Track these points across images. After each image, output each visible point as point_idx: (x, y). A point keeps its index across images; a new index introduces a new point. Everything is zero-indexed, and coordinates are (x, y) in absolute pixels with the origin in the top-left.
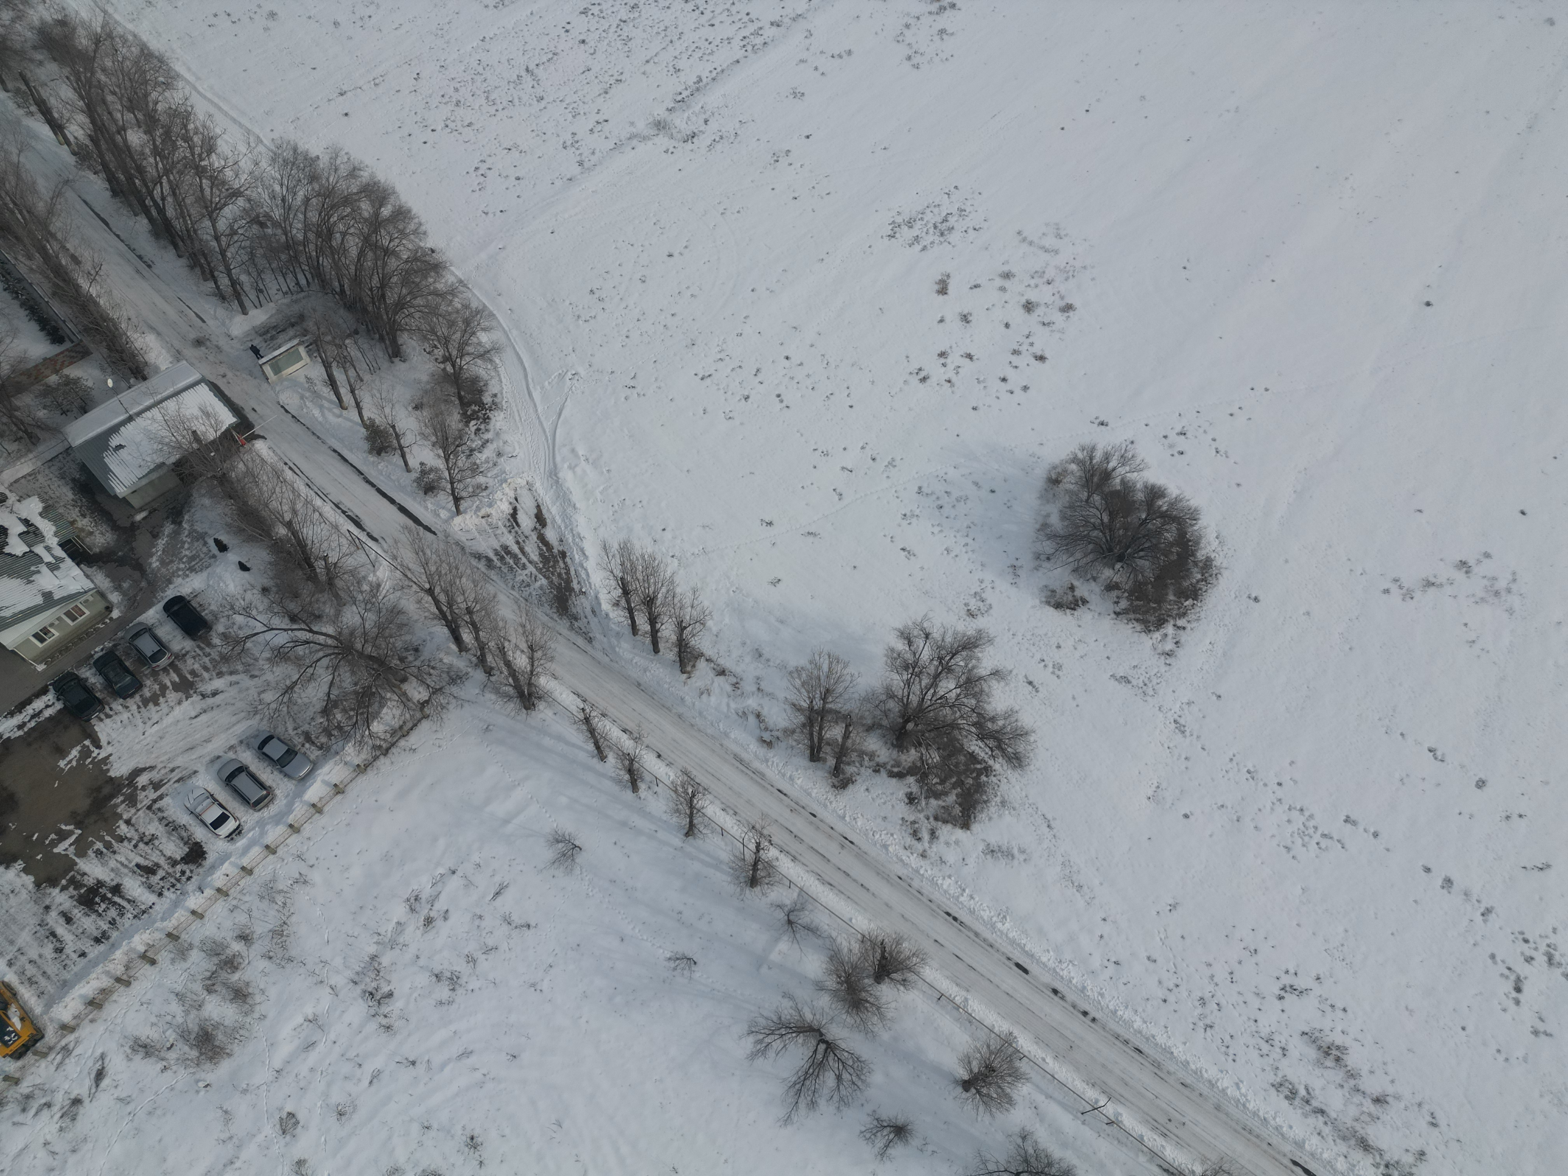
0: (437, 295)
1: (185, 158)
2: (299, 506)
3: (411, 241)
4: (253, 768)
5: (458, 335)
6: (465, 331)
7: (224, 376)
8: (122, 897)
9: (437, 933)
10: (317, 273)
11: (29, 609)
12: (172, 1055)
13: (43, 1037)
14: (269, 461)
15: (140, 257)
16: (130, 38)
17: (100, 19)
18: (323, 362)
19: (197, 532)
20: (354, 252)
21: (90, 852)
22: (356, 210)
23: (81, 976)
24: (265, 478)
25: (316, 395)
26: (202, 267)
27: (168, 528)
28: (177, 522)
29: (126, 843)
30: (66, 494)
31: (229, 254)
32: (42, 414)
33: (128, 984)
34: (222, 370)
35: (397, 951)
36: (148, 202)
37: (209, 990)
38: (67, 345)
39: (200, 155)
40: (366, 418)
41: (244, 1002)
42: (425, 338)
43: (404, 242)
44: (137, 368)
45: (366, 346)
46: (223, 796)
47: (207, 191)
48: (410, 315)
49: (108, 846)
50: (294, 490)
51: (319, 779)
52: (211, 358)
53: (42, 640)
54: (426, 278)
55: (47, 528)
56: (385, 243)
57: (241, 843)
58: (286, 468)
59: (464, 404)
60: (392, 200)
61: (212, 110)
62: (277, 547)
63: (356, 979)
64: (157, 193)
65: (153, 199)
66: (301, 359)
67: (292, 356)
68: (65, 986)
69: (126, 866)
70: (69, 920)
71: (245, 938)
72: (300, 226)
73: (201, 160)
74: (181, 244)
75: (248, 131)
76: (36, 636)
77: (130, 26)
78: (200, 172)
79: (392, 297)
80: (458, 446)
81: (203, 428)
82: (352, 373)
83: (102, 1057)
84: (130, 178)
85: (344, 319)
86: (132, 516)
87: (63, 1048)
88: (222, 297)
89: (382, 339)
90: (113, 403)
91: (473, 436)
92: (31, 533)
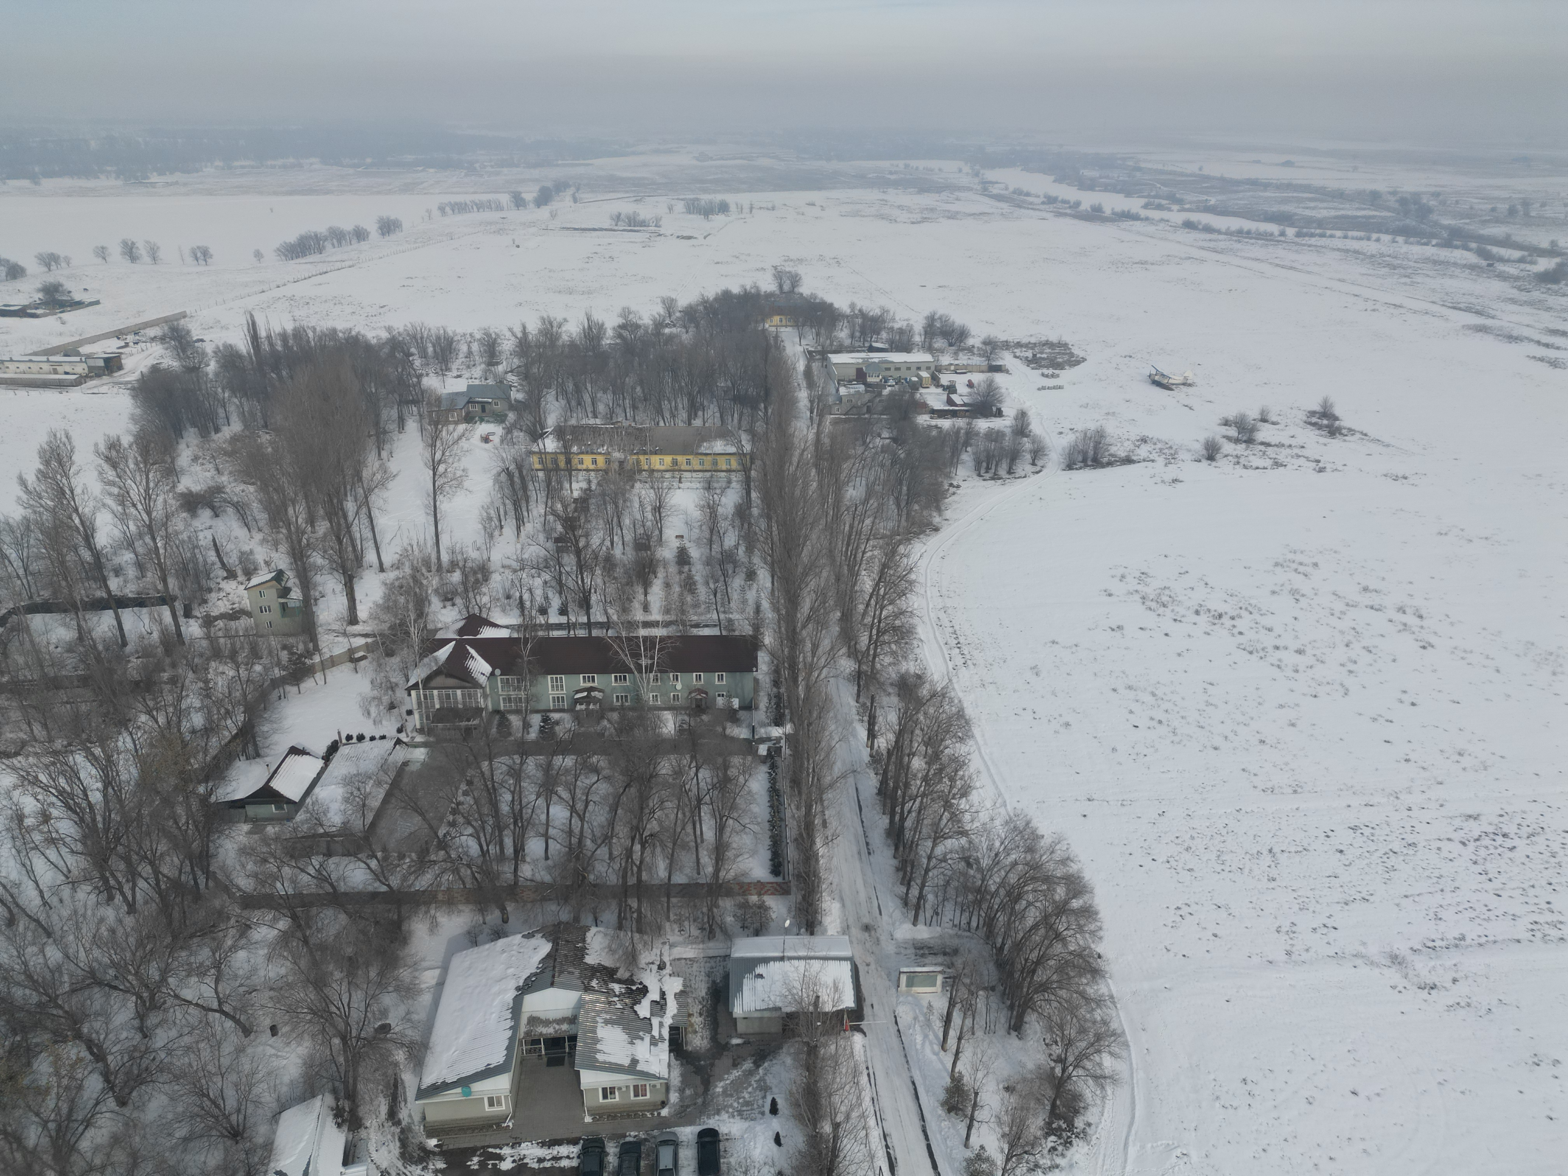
0: (1083, 997)
1: (943, 791)
2: (854, 1115)
3: (1085, 939)
5: (1083, 1044)
6: (1092, 1045)
7: (868, 965)
10: (990, 923)
11: (616, 1064)
14: (857, 1057)
15: (867, 844)
16: (956, 701)
17: (944, 683)
18: (951, 998)
19: (765, 1083)
20: (1030, 922)
22: (1051, 890)
24: (844, 1071)
25: (928, 1023)
26: (905, 873)
27: (748, 1065)
28: (757, 1065)
30: (702, 989)
31: (930, 874)
32: (729, 919)
34: (870, 959)
36: (898, 809)
38: (779, 879)
39: (954, 795)
40: (957, 1070)
42: (1050, 1029)
43: (1078, 936)
44: (813, 923)
45: (994, 1006)
47: (944, 821)
48: (1048, 1001)
50: (859, 1097)
52: (868, 945)
53: (605, 1097)
54: (1081, 976)
55: (672, 1007)
56: (1061, 928)
58: (865, 1072)
59: (1054, 1113)
60: (1086, 897)
61: (982, 768)
62: (815, 1140)
64: (907, 806)
65: (902, 809)
66: (934, 985)
67: (928, 978)
72: (998, 880)
73: (953, 798)
74: (901, 849)
75: (1000, 795)
76: (604, 1090)
77: (961, 694)
78: (947, 805)
79: (1040, 976)
80: (1026, 1152)
81: (826, 998)
82: (968, 1022)
84: (896, 788)
85: (989, 972)
86: (731, 1037)
88: (905, 902)
89: (1011, 1008)
90: (778, 940)
91: (1045, 1152)
92: (659, 1006)
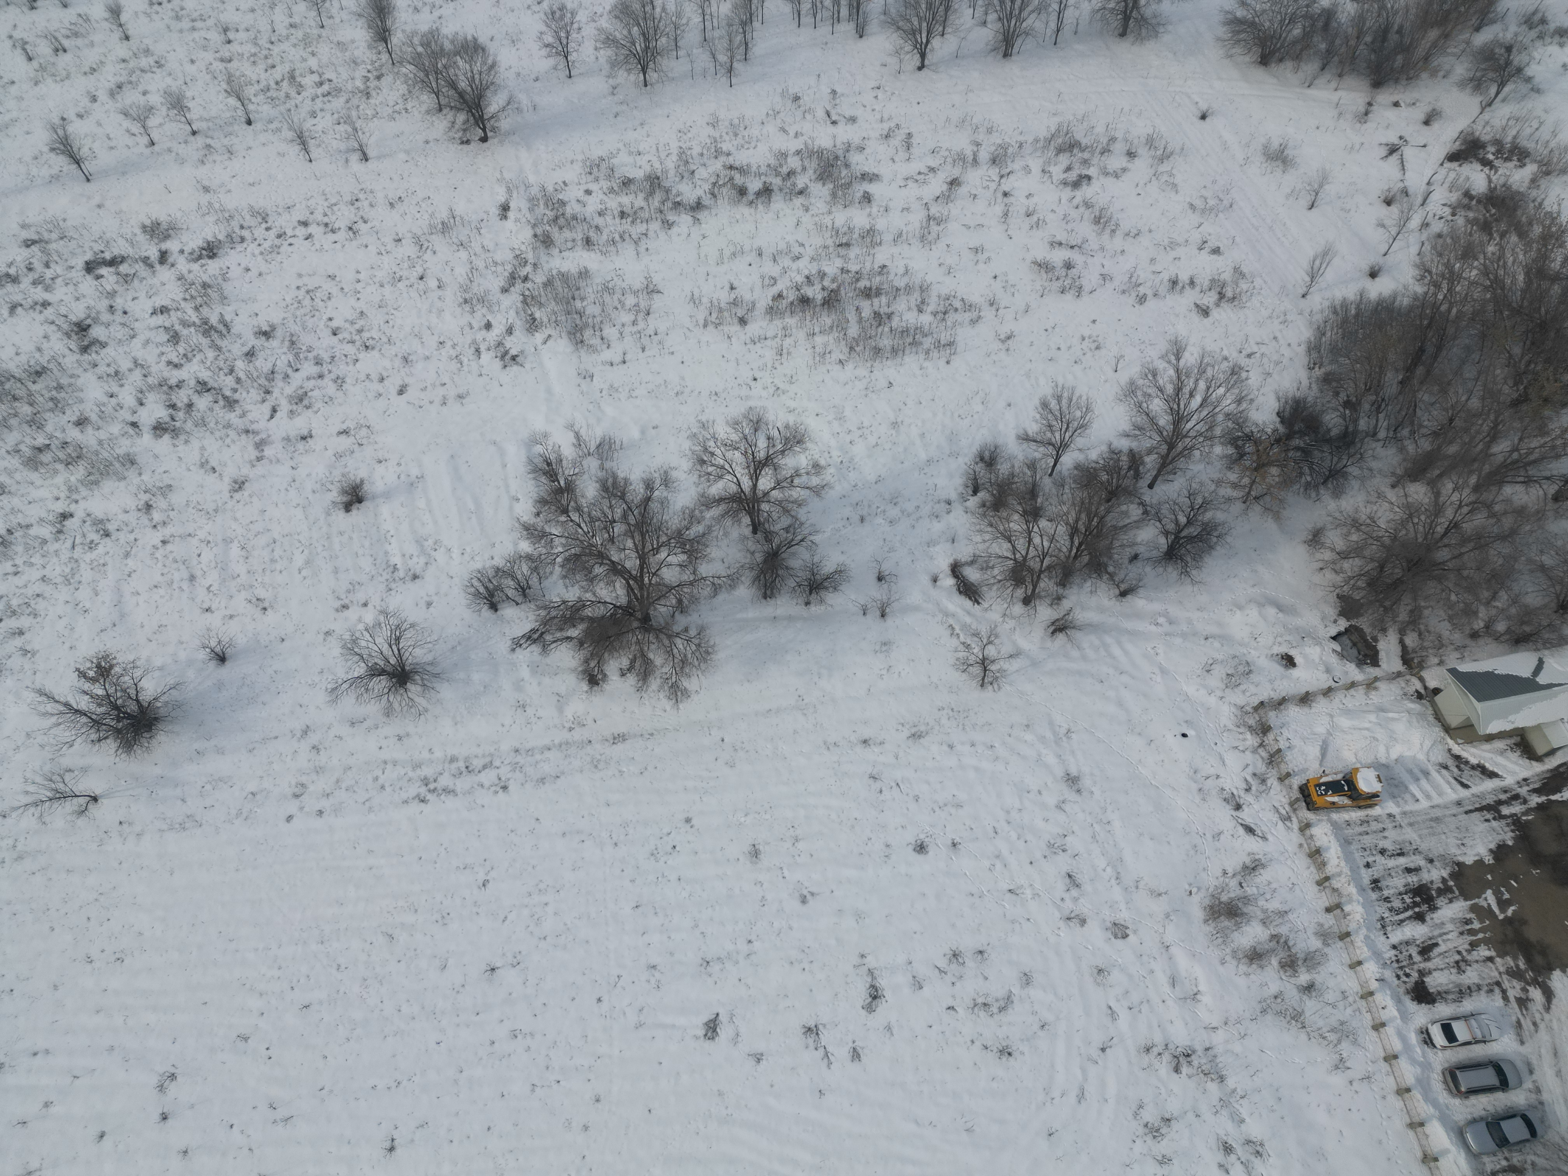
4: (1500, 1095)
8: (1410, 918)
9: (1211, 1149)
12: (1233, 883)
13: (1309, 809)
21: (1473, 916)
23: (1348, 857)
29: (1467, 947)
33: (1319, 883)
35: (1215, 1101)
37: (1275, 937)
41: (1246, 956)
46: (1478, 1052)
49: (1471, 932)
51: (1453, 1149)
57: (1414, 1039)
63: (1210, 1052)
68: (1346, 843)
69: (1441, 935)
70: (1409, 870)
71: (1309, 988)
83: (1264, 838)
87: (1289, 818)
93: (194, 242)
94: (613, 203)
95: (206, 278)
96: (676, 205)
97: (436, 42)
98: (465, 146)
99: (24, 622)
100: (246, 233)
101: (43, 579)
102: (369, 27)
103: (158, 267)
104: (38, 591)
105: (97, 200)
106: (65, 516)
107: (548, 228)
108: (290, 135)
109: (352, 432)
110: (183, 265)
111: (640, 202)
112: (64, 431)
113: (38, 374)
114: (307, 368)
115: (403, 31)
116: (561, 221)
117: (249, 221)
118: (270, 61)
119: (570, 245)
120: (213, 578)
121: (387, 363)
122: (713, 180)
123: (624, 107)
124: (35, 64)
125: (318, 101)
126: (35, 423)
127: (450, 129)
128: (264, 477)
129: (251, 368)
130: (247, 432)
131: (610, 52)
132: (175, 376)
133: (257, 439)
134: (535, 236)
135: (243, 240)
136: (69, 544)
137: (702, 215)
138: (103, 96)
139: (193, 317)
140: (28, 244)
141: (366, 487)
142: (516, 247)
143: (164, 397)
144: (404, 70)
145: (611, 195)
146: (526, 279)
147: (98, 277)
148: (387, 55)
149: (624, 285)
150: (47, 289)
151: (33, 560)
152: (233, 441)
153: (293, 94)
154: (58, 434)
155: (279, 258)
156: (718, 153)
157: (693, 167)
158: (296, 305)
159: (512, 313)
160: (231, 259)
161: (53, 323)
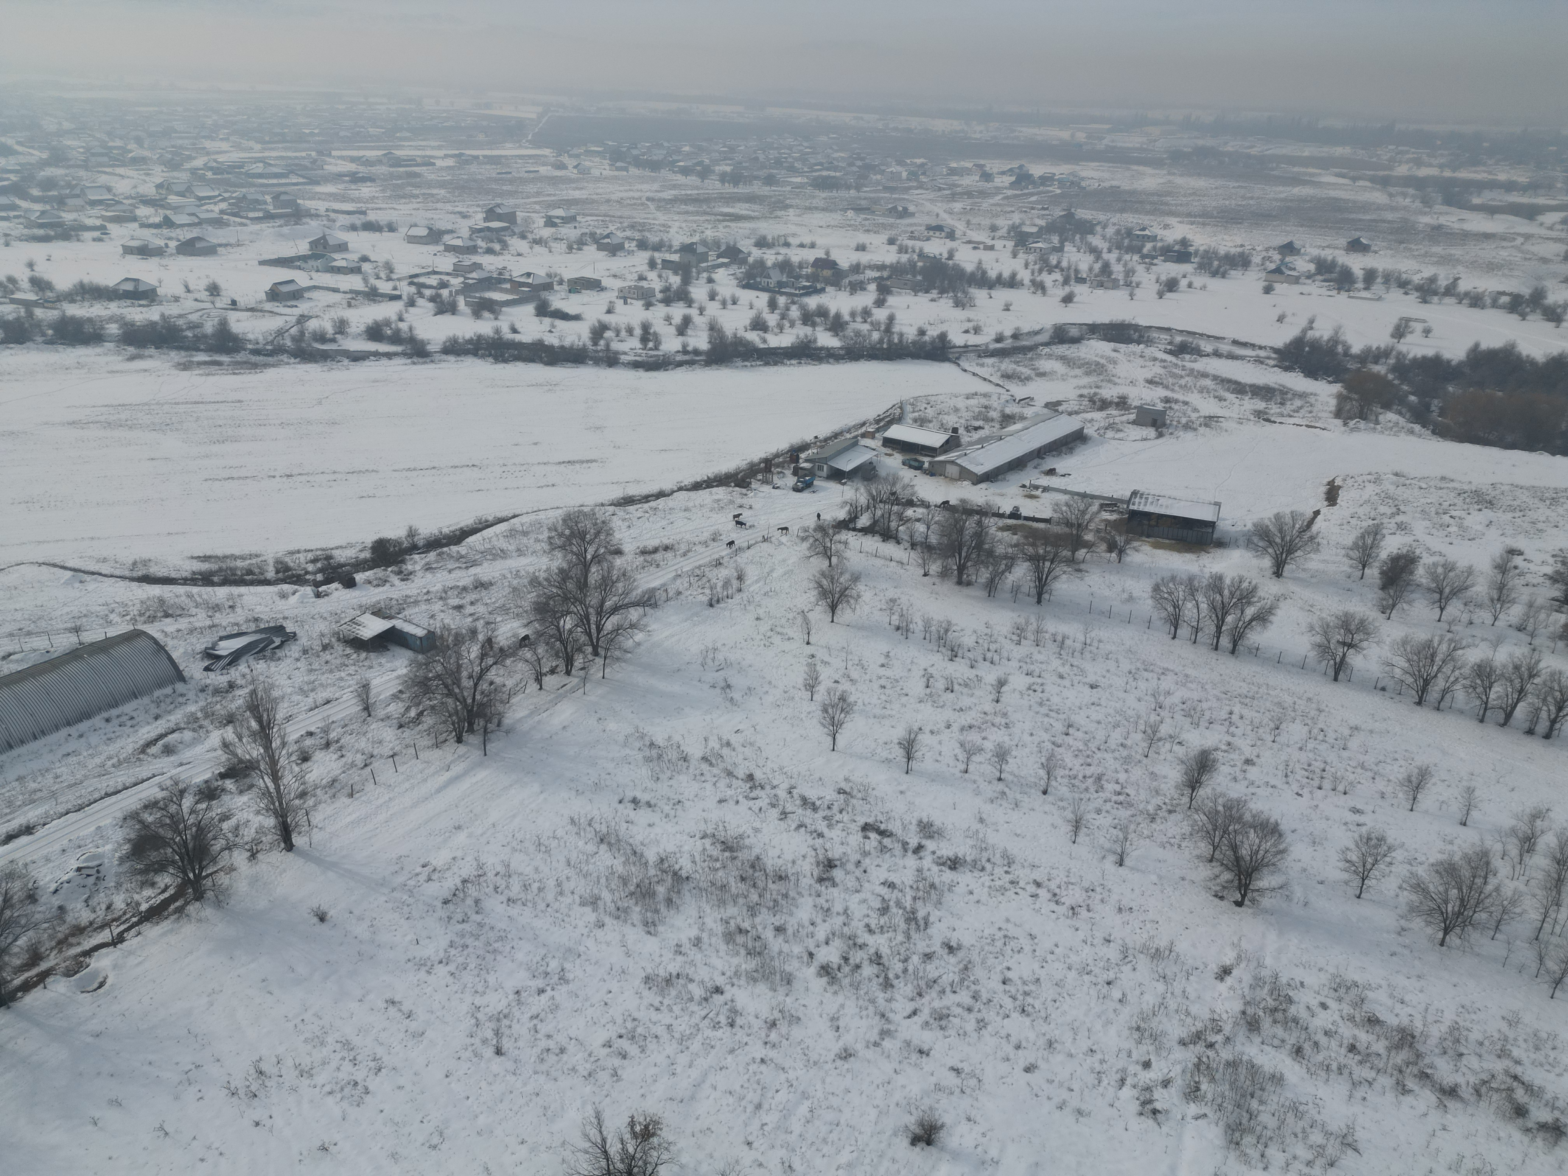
93: (947, 850)
94: (1347, 1031)
95: (937, 881)
96: (1424, 1076)
97: (1238, 810)
98: (1216, 900)
99: (632, 1050)
100: (988, 866)
101: (669, 1027)
102: (1186, 774)
103: (910, 853)
104: (658, 1034)
105: (902, 788)
106: (718, 990)
107: (1261, 1013)
108: (1071, 816)
109: (963, 1076)
110: (927, 862)
111: (1380, 1047)
112: (765, 928)
113: (781, 878)
114: (964, 997)
115: (1214, 789)
116: (1279, 1016)
117: (997, 859)
118: (1089, 760)
119: (1276, 1042)
120: (771, 1119)
121: (1032, 1036)
122: (1485, 1076)
123: (1406, 952)
124: (928, 691)
125: (1108, 804)
126: (753, 911)
127: (1211, 880)
128: (869, 1062)
129: (921, 968)
130: (883, 1016)
131: (1414, 897)
132: (864, 937)
133: (886, 1027)
134: (1244, 1013)
135: (983, 869)
136: (703, 1013)
137: (1451, 1104)
138: (955, 727)
139: (908, 903)
140: (841, 791)
141: (942, 1134)
142: (1218, 1011)
143: (846, 948)
144: (1196, 817)
145: (1348, 1023)
146: (1211, 1046)
147: (866, 837)
148: (1188, 800)
149: (1317, 1117)
150: (830, 826)
151: (674, 1008)
152: (868, 1016)
153: (1092, 789)
154: (760, 928)
155: (1001, 898)
156: (1503, 1054)
157: (1463, 1050)
158: (989, 941)
159: (1178, 1069)
160: (965, 879)
161: (815, 850)
